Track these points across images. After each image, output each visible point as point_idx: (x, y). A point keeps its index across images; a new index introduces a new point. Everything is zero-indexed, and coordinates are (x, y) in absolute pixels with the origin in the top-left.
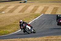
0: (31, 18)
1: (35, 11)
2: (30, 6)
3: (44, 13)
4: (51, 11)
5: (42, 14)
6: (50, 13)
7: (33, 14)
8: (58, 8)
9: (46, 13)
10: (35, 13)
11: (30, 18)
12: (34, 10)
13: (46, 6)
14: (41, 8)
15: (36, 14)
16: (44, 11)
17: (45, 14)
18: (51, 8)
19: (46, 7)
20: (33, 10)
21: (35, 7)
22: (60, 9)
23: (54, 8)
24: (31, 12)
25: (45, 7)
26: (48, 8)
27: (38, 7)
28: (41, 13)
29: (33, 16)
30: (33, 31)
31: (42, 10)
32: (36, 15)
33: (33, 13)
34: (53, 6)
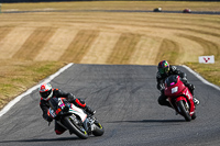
0: (20, 80)
1: (38, 52)
2: (14, 26)
3: (76, 60)
4: (108, 51)
5: (70, 65)
6: (101, 61)
7: (29, 62)
8: (139, 36)
9: (85, 58)
10: (36, 59)
11: (15, 83)
12: (33, 46)
13: (87, 26)
14: (62, 38)
15: (40, 63)
16: (74, 51)
17: (82, 62)
18: (109, 38)
19: (84, 31)
20: (27, 45)
21: (38, 31)
22: (149, 40)
23: (123, 38)
24: (19, 55)
25: (81, 34)
26: (93, 35)
27: (49, 31)
28: (64, 60)
29: (30, 72)
30: (93, 127)
31: (66, 47)
32: (41, 70)
33: (28, 58)
34: (117, 27)
